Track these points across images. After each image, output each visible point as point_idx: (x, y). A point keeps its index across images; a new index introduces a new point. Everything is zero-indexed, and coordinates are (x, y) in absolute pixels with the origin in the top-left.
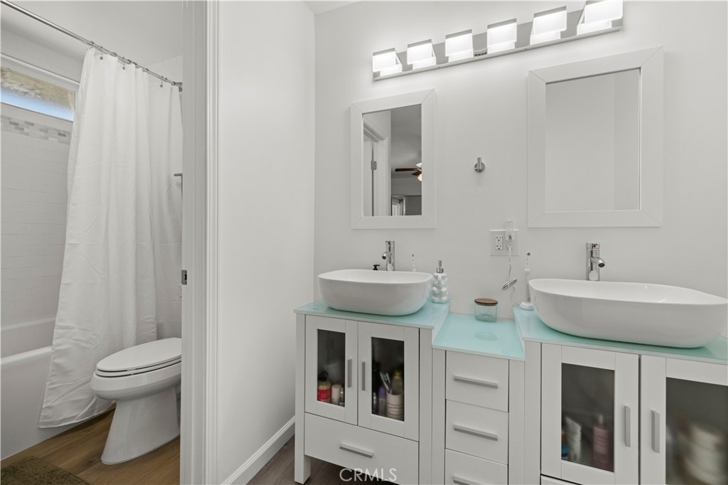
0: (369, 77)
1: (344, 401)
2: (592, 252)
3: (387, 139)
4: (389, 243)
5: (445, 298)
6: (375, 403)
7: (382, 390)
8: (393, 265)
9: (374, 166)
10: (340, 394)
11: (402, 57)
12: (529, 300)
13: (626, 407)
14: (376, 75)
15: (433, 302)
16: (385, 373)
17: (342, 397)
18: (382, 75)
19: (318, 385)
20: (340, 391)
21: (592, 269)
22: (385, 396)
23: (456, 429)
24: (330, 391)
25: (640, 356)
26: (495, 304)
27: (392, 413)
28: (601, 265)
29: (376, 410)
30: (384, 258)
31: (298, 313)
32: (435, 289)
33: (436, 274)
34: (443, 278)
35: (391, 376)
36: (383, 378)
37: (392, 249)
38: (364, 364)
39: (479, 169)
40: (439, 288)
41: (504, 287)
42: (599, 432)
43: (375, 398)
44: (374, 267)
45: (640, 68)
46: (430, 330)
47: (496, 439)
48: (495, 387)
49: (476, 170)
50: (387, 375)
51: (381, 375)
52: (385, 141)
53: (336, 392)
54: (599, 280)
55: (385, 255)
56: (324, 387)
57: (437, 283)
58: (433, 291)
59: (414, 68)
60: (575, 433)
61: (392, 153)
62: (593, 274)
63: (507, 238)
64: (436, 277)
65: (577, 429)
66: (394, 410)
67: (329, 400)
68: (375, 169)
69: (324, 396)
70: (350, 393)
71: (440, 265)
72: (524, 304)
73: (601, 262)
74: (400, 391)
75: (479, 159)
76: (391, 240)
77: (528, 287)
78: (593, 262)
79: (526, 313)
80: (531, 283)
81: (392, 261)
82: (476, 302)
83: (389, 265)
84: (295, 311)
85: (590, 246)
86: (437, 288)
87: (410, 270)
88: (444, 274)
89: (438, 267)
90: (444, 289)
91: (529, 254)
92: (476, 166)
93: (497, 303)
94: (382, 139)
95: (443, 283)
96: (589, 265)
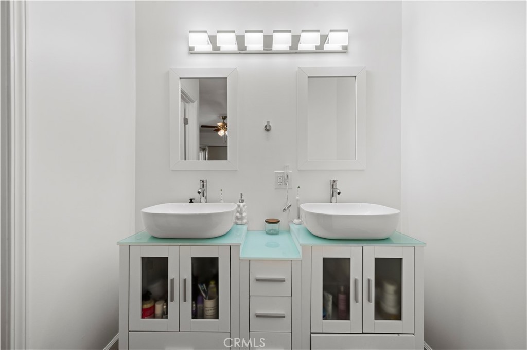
0: (186, 50)
1: (167, 314)
2: (333, 185)
3: (196, 101)
4: (203, 181)
5: (245, 221)
6: (194, 309)
7: (200, 298)
8: (206, 198)
9: (186, 121)
10: (163, 308)
11: (213, 39)
12: (299, 218)
13: (356, 279)
14: (191, 49)
15: (237, 224)
16: (202, 284)
17: (165, 310)
18: (196, 50)
19: (142, 304)
20: (163, 305)
21: (333, 196)
22: (203, 302)
23: (258, 316)
24: (154, 307)
25: (363, 247)
26: (278, 222)
27: (208, 314)
28: (339, 193)
29: (195, 315)
30: (199, 193)
31: (121, 245)
32: (238, 214)
33: (239, 203)
34: (244, 206)
35: (207, 286)
36: (201, 289)
37: (205, 186)
38: (185, 281)
39: (267, 129)
40: (241, 213)
41: (284, 210)
42: (342, 297)
43: (194, 306)
44: (190, 201)
45: (355, 77)
46: (238, 246)
47: (284, 317)
48: (283, 281)
49: (266, 129)
50: (204, 285)
51: (199, 286)
52: (195, 103)
53: (159, 308)
54: (336, 202)
55: (200, 191)
56: (148, 306)
57: (239, 210)
58: (237, 216)
59: (221, 50)
60: (329, 301)
61: (201, 113)
62: (334, 199)
63: (285, 177)
64: (239, 206)
65: (331, 297)
66: (210, 311)
67: (153, 315)
68: (187, 124)
69: (147, 313)
70: (172, 306)
71: (242, 197)
72: (296, 221)
73: (338, 191)
74: (215, 296)
75: (268, 122)
76: (204, 179)
77: (299, 209)
78: (334, 192)
79: (297, 227)
80: (301, 206)
81: (205, 195)
82: (266, 221)
83: (203, 198)
84: (118, 243)
85: (332, 182)
86: (240, 213)
87: (219, 202)
88: (244, 203)
89: (240, 198)
90: (244, 214)
91: (299, 187)
92: (266, 126)
93: (279, 221)
94: (193, 101)
95: (244, 210)
96: (332, 193)
